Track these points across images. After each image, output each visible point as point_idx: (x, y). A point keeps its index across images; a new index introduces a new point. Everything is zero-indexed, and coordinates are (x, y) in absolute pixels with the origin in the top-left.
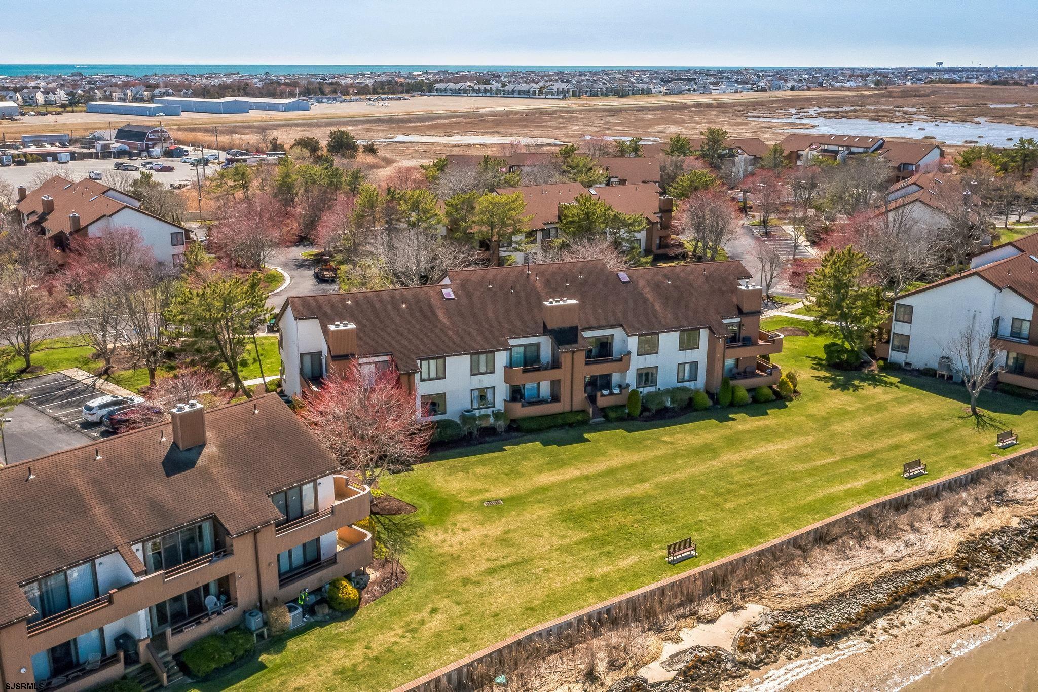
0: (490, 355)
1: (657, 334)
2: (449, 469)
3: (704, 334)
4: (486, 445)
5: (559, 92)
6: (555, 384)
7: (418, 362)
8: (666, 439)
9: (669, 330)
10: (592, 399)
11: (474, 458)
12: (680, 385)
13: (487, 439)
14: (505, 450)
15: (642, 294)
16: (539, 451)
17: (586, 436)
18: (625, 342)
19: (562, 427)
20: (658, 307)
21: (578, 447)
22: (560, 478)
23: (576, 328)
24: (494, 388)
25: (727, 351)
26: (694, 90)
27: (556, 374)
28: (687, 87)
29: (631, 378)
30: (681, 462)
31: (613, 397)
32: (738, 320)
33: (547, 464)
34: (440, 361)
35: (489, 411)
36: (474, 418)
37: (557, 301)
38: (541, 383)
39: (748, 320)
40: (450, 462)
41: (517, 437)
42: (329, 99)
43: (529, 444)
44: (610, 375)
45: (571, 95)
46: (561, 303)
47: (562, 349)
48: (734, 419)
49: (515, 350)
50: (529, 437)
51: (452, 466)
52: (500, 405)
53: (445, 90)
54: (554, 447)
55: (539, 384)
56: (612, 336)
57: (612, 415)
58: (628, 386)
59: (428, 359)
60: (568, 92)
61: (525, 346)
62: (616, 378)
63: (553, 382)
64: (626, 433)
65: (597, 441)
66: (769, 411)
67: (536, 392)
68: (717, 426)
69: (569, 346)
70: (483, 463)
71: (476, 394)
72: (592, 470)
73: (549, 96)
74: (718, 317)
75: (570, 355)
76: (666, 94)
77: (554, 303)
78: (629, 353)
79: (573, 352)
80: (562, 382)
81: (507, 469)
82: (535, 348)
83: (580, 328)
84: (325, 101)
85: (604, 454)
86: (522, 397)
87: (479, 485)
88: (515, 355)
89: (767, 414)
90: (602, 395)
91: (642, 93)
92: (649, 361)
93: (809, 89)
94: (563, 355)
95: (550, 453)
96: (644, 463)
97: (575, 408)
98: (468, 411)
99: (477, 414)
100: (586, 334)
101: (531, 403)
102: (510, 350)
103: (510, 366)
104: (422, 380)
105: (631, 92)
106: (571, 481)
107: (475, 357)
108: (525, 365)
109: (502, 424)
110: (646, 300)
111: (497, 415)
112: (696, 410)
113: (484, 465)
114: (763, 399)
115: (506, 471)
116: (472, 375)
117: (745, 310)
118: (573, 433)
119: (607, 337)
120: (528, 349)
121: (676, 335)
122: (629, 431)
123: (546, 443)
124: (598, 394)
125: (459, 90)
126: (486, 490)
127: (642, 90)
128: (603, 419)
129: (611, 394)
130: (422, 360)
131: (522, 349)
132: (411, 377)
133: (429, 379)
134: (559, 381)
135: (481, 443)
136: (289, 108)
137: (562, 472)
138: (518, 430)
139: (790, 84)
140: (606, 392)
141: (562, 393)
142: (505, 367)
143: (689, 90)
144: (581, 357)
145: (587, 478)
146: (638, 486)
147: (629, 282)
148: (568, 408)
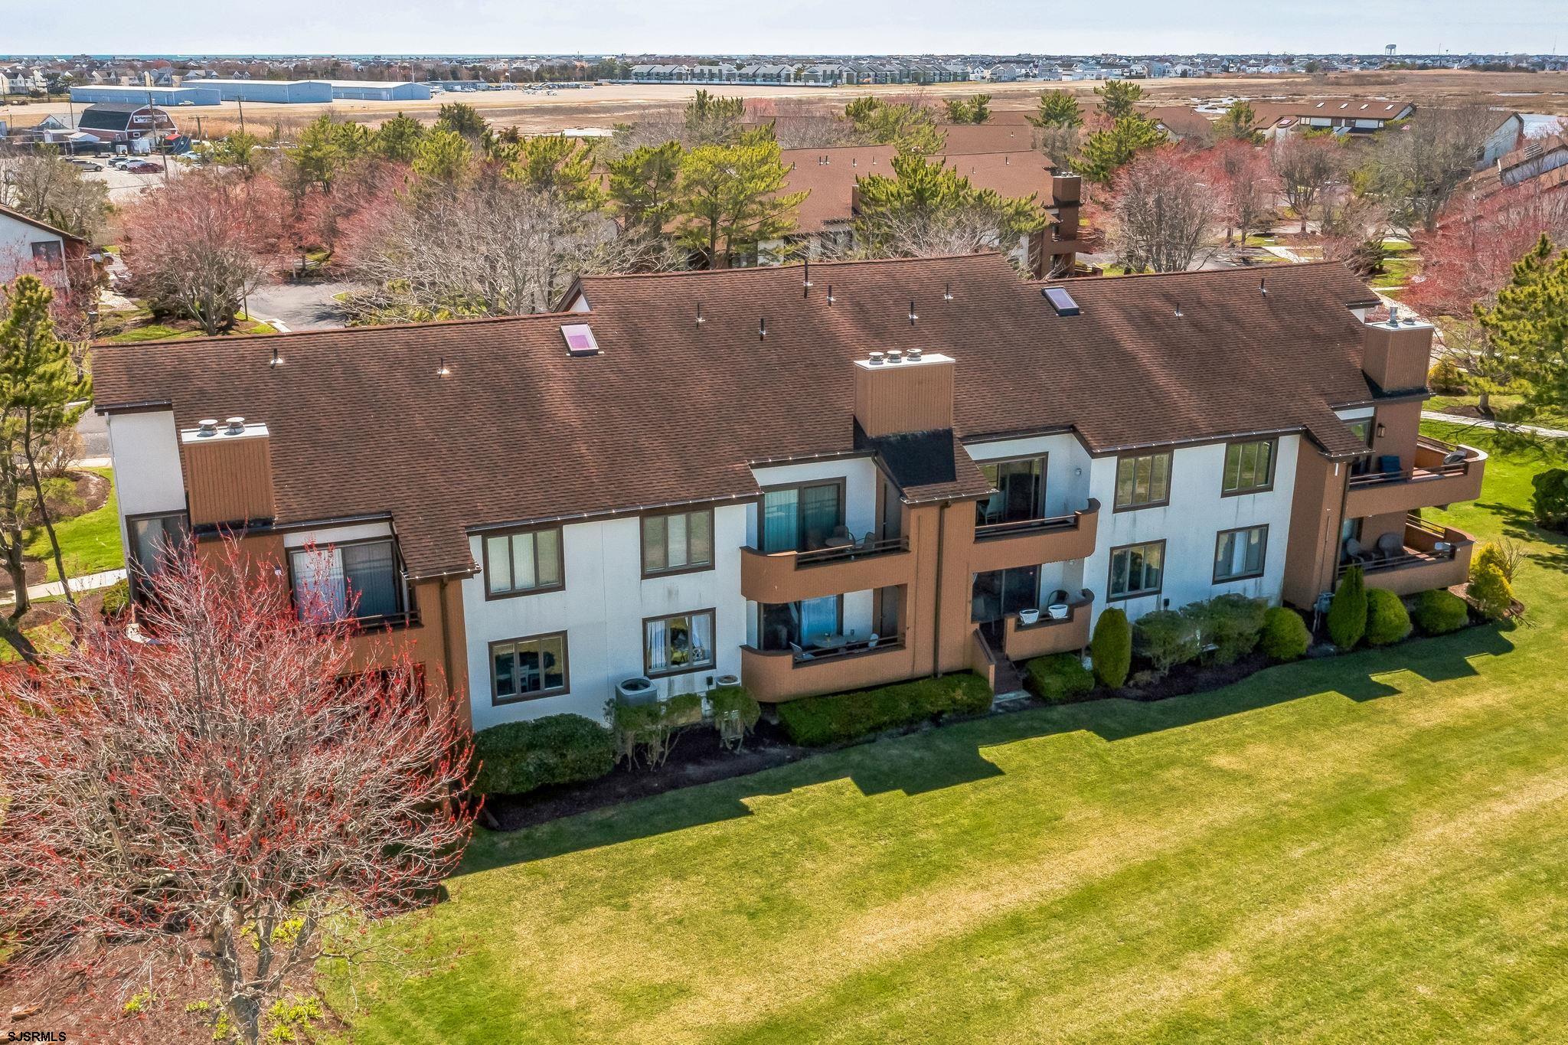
0: (700, 517)
1: (1169, 449)
2: (565, 893)
3: (1289, 450)
4: (687, 794)
5: (826, 77)
6: (890, 600)
7: (475, 544)
8: (1222, 760)
9: (1198, 438)
10: (992, 635)
11: (648, 847)
12: (1223, 589)
13: (691, 770)
14: (745, 811)
15: (1114, 342)
16: (851, 813)
17: (988, 753)
18: (1080, 474)
19: (910, 725)
20: (1162, 378)
21: (968, 795)
22: (928, 928)
23: (948, 434)
24: (712, 612)
25: (1353, 495)
26: (1035, 76)
27: (888, 570)
28: (1023, 71)
29: (1094, 573)
30: (1298, 853)
31: (1050, 629)
32: (1368, 412)
33: (882, 867)
34: (546, 537)
35: (698, 683)
36: (650, 709)
37: (894, 358)
38: (847, 596)
39: (1391, 414)
40: (573, 863)
41: (779, 763)
42: (464, 86)
43: (818, 790)
44: (1036, 569)
45: (844, 80)
46: (905, 362)
47: (913, 495)
48: (1390, 691)
49: (773, 500)
50: (818, 759)
51: (576, 882)
52: (729, 662)
53: (649, 74)
54: (895, 797)
55: (841, 598)
56: (1044, 457)
57: (1053, 683)
58: (1088, 596)
59: (509, 531)
60: (840, 76)
61: (802, 487)
62: (1051, 575)
63: (880, 594)
64: (1100, 743)
65: (1022, 770)
66: (1473, 661)
67: (832, 618)
68: (1355, 717)
69: (933, 487)
70: (676, 868)
71: (658, 627)
72: (1026, 892)
73: (812, 83)
74: (1322, 404)
75: (932, 513)
76: (992, 81)
77: (886, 364)
78: (1094, 505)
79: (945, 505)
80: (910, 591)
81: (749, 888)
82: (829, 494)
83: (957, 434)
84: (458, 88)
85: (1050, 823)
86: (794, 633)
87: (661, 969)
88: (771, 513)
89: (1471, 671)
90: (1020, 626)
91: (955, 80)
92: (1146, 525)
93: (1209, 75)
94: (914, 514)
95: (885, 820)
96: (1190, 860)
97: (946, 663)
98: (633, 685)
99: (663, 696)
100: (977, 452)
101: (822, 655)
102: (760, 500)
103: (760, 547)
104: (490, 596)
105: (937, 78)
106: (968, 944)
107: (653, 522)
108: (802, 545)
109: (735, 722)
110: (1127, 359)
111: (719, 696)
112: (1277, 662)
113: (680, 876)
114: (1443, 627)
115: (751, 900)
116: (645, 576)
117: (1387, 385)
118: (946, 744)
119: (1028, 461)
120: (811, 496)
121: (1216, 454)
122: (1111, 735)
123: (871, 784)
124: (1010, 622)
125: (671, 74)
126: (683, 991)
127: (955, 74)
128: (1023, 695)
129: (1045, 620)
130: (486, 534)
131: (792, 497)
132: (450, 589)
133: (513, 593)
134: (901, 588)
135: (674, 786)
136: (397, 95)
137: (932, 900)
138: (782, 735)
139: (1179, 69)
140: (1030, 617)
141: (910, 622)
142: (746, 550)
143: (1027, 75)
144: (962, 519)
145: (1016, 925)
146: (1193, 960)
147: (1074, 312)
148: (925, 666)
